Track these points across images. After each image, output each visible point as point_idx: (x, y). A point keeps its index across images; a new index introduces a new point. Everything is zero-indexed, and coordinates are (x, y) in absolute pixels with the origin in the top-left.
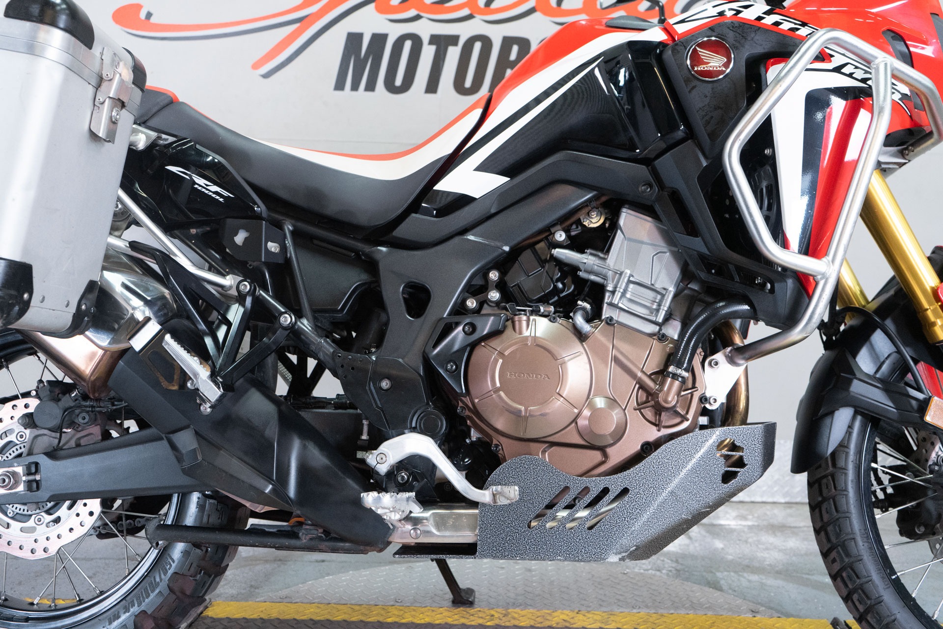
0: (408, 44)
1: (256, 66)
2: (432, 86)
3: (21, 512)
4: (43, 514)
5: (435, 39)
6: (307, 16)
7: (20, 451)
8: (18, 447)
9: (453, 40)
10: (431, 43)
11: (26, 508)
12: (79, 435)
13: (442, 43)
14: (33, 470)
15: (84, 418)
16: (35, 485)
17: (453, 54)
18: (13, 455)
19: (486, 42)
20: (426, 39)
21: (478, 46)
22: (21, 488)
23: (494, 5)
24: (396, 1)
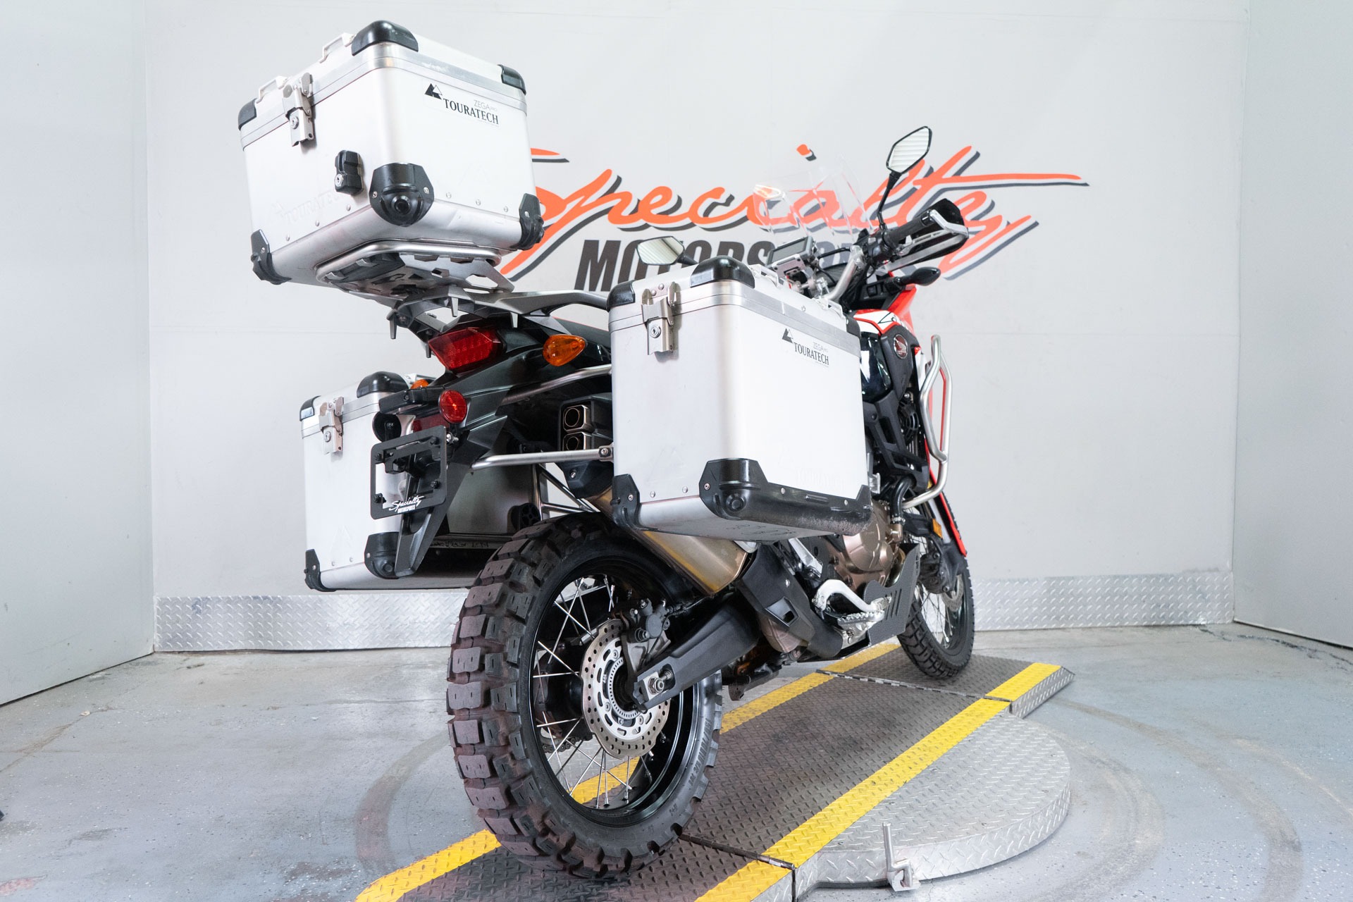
6: (549, 226)
19: (706, 246)
21: (698, 249)
23: (712, 215)
24: (626, 212)
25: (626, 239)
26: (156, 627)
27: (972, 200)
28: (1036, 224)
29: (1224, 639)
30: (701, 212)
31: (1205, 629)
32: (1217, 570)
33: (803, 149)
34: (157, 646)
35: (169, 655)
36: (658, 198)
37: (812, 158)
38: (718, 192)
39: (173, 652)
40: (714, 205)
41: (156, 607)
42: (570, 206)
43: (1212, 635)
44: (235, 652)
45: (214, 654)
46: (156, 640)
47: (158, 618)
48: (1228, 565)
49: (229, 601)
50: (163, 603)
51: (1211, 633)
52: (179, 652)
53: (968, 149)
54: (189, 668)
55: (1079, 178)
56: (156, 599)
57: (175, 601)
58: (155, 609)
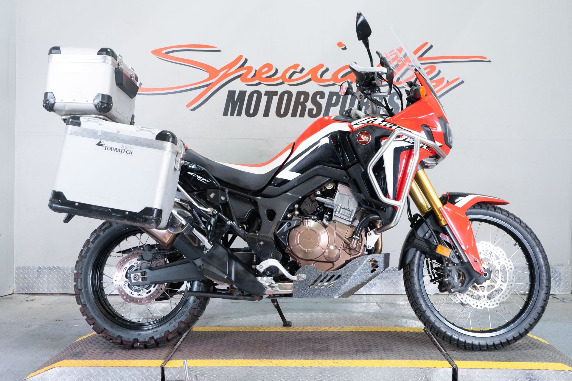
0: (255, 95)
1: (188, 106)
2: (266, 114)
3: (137, 289)
4: (145, 289)
5: (267, 93)
6: (211, 84)
7: (137, 268)
8: (135, 267)
9: (275, 93)
10: (265, 95)
11: (139, 287)
12: (157, 262)
13: (270, 95)
14: (143, 274)
15: (159, 257)
16: (144, 279)
17: (275, 99)
18: (134, 270)
19: (290, 94)
20: (263, 93)
21: (286, 95)
22: (140, 280)
23: (293, 78)
24: (250, 76)
25: (249, 90)
26: (14, 281)
27: (428, 70)
28: (463, 82)
29: (563, 302)
30: (287, 76)
31: (555, 296)
32: (562, 265)
33: (340, 44)
34: (15, 290)
35: (20, 295)
36: (266, 69)
37: (345, 49)
38: (297, 66)
39: (23, 294)
40: (294, 73)
41: (15, 270)
42: (221, 74)
43: (557, 300)
44: (52, 294)
45: (42, 295)
46: (14, 287)
47: (16, 276)
48: (569, 262)
49: (51, 269)
50: (18, 269)
51: (557, 298)
52: (26, 294)
53: (427, 43)
54: (27, 301)
55: (485, 58)
56: (15, 267)
57: (24, 268)
58: (15, 272)
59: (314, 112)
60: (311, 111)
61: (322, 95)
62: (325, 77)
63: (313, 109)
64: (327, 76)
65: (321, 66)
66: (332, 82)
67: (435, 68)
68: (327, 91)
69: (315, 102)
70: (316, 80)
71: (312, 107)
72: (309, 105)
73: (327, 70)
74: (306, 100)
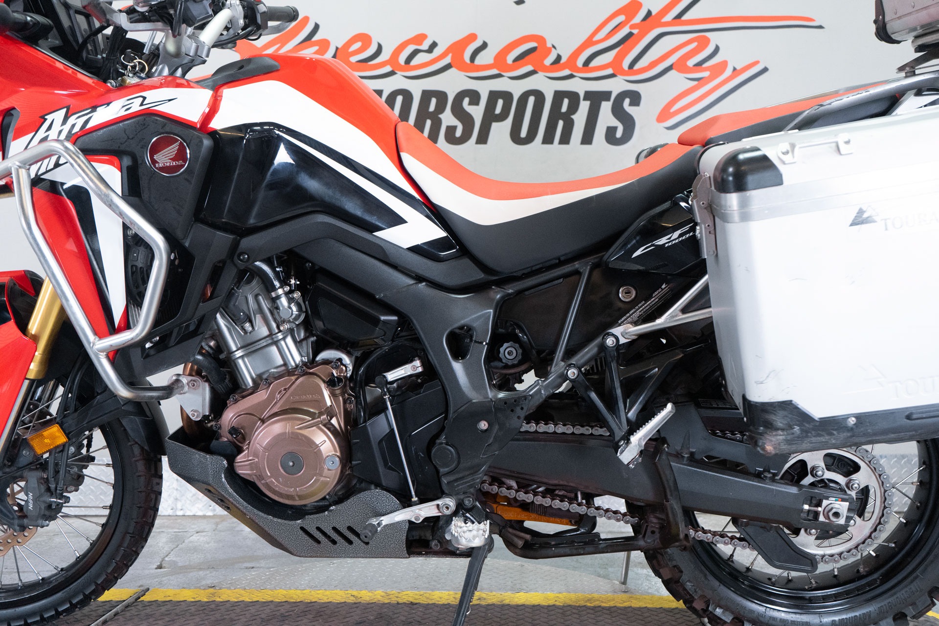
19: (407, 96)
21: (400, 99)
23: (414, 63)
27: (694, 45)
30: (402, 59)
38: (421, 38)
40: (416, 52)
55: (812, 20)
59: (458, 133)
60: (451, 130)
61: (475, 97)
62: (480, 60)
63: (455, 128)
64: (485, 58)
65: (472, 37)
66: (495, 71)
67: (707, 41)
68: (484, 89)
69: (459, 112)
70: (463, 67)
71: (454, 122)
72: (448, 118)
73: (484, 46)
74: (441, 108)
